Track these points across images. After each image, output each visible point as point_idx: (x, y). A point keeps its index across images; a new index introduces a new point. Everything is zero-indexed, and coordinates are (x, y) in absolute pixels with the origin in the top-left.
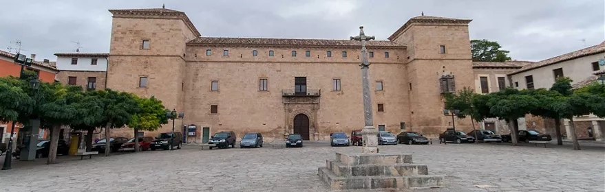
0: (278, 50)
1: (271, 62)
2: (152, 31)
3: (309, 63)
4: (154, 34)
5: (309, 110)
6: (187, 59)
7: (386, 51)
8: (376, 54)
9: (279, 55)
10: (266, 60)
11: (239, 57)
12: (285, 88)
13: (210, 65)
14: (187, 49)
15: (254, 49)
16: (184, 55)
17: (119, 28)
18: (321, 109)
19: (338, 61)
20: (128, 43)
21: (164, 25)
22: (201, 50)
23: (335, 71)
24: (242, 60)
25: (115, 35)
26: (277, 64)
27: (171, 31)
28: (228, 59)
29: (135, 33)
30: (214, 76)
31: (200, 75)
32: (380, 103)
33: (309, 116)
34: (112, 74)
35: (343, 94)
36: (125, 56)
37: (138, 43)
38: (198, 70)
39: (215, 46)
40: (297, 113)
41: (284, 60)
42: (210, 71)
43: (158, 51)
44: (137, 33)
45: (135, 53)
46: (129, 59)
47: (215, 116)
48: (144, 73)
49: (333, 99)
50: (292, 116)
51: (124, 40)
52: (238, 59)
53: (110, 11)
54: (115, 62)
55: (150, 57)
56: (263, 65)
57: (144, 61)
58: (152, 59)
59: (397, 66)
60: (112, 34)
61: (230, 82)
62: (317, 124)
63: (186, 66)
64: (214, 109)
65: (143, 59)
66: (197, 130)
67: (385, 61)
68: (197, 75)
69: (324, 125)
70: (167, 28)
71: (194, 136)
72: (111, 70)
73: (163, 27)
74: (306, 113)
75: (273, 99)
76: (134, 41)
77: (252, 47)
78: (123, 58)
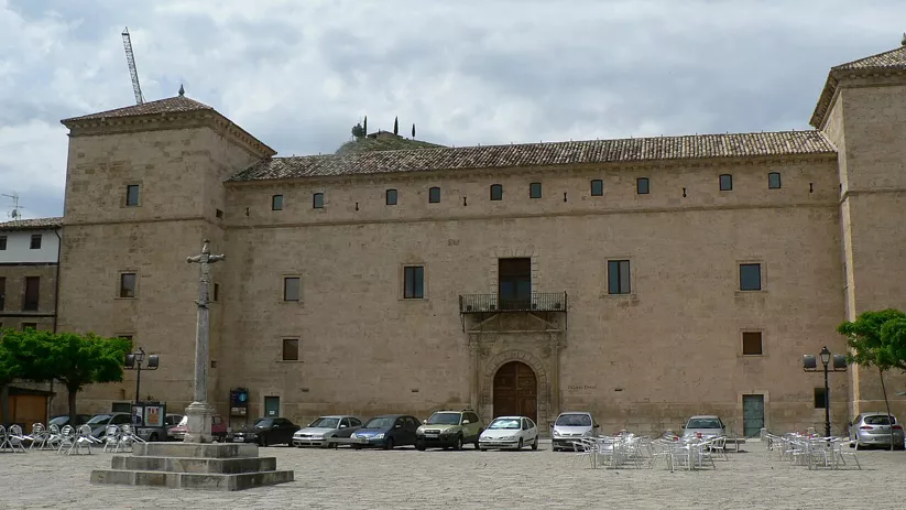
0: (454, 185)
1: (431, 219)
2: (145, 162)
3: (538, 216)
4: (149, 167)
5: (537, 352)
6: (226, 222)
7: (774, 169)
8: (741, 180)
9: (456, 198)
10: (419, 215)
11: (348, 209)
12: (470, 290)
13: (281, 235)
14: (226, 197)
15: (388, 187)
16: (219, 214)
17: (82, 161)
18: (570, 349)
19: (623, 205)
20: (97, 195)
21: (169, 144)
22: (259, 196)
23: (613, 237)
24: (357, 218)
25: (74, 178)
26: (449, 224)
27: (186, 158)
28: (324, 217)
29: (112, 169)
30: (289, 265)
31: (257, 262)
32: (752, 328)
33: (537, 368)
34: (67, 268)
35: (635, 302)
36: (93, 224)
37: (118, 192)
38: (251, 249)
39: (292, 185)
40: (502, 360)
41: (468, 211)
42: (282, 251)
43: (157, 207)
44: (116, 168)
45: (109, 216)
46: (99, 231)
47: (293, 366)
48: (130, 265)
49: (606, 318)
50: (490, 367)
51: (91, 187)
52: (350, 216)
53: (66, 122)
54: (75, 241)
55: (141, 226)
56: (413, 229)
57: (128, 234)
58: (145, 229)
59: (807, 211)
60: (68, 176)
61: (329, 279)
62: (559, 391)
63: (226, 239)
64: (290, 351)
65: (127, 231)
66: (252, 404)
67: (768, 200)
68: (250, 261)
69: (582, 394)
70: (174, 151)
71: (245, 418)
72: (67, 259)
73: (168, 149)
74: (527, 359)
75: (438, 321)
76: (109, 187)
77: (385, 181)
78: (88, 230)
